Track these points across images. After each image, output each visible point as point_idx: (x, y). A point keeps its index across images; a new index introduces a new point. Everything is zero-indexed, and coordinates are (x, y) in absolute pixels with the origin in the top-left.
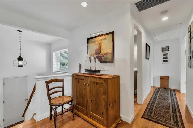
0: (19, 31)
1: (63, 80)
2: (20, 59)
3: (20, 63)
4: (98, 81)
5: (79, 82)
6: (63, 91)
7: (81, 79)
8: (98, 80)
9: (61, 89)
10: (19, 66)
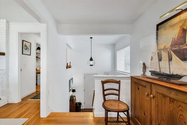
0: (90, 38)
1: (119, 82)
2: (91, 59)
3: (91, 63)
4: (173, 95)
5: (138, 89)
6: (119, 95)
7: (142, 86)
8: (173, 93)
9: (117, 92)
10: (91, 65)
